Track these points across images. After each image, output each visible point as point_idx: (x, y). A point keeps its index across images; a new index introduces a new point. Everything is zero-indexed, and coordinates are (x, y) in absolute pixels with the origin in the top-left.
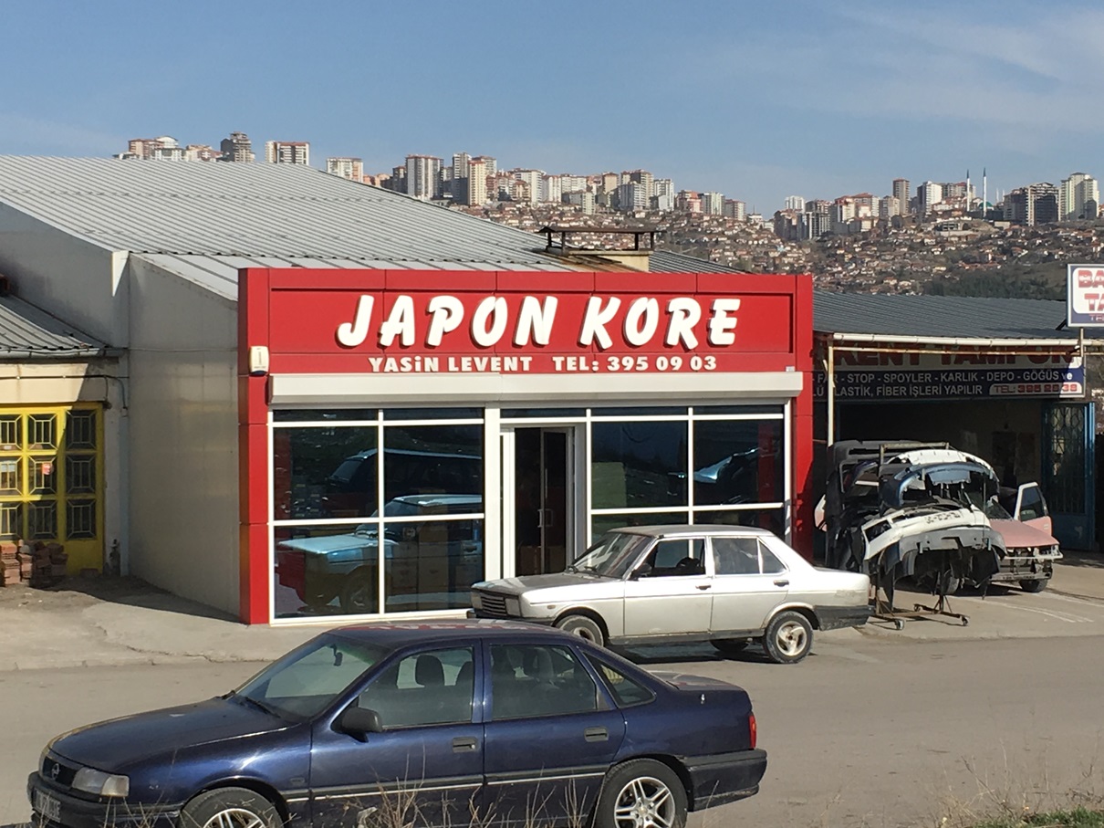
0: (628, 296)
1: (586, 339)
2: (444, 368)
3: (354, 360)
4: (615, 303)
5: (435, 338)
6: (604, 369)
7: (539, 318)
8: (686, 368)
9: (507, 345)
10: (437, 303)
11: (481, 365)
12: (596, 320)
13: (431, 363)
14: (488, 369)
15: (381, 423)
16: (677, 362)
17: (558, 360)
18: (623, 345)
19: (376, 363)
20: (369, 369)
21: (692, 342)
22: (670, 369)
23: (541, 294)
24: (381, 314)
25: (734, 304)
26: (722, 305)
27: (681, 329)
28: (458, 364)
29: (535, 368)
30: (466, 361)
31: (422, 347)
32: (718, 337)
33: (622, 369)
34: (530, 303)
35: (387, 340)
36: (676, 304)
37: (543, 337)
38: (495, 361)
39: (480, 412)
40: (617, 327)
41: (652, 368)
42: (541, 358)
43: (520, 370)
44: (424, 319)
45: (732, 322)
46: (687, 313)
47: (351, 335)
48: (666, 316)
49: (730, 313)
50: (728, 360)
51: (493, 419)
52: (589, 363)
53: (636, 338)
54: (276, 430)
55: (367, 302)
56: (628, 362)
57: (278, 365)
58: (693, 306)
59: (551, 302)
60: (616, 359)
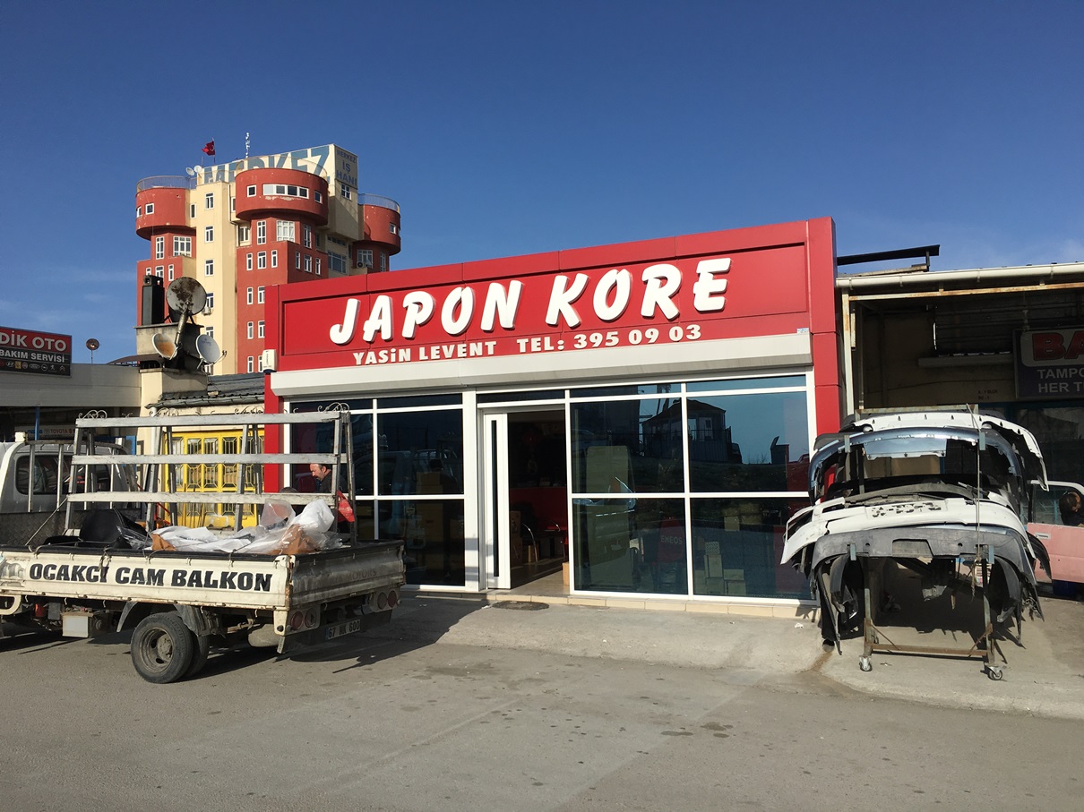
0: (596, 270)
2: (415, 357)
3: (342, 356)
4: (581, 279)
5: (408, 331)
6: (570, 346)
7: (503, 302)
8: (664, 338)
9: (472, 332)
10: (410, 299)
11: (448, 352)
12: (561, 301)
13: (405, 354)
15: (375, 411)
16: (653, 334)
18: (590, 322)
19: (358, 357)
20: (352, 362)
22: (645, 341)
23: (504, 279)
24: (363, 315)
25: (723, 264)
26: (706, 267)
27: (658, 297)
28: (428, 353)
29: (499, 351)
30: (434, 350)
31: (397, 341)
32: (703, 302)
33: (590, 345)
34: (495, 289)
35: (368, 336)
36: (650, 273)
37: (507, 321)
38: (461, 348)
39: (457, 398)
40: (583, 303)
41: (624, 342)
42: (505, 341)
43: (485, 353)
44: (399, 314)
45: (721, 285)
46: (664, 280)
47: (339, 335)
48: (638, 288)
49: (717, 275)
50: (715, 325)
51: (469, 403)
52: (553, 343)
53: (604, 312)
55: (352, 305)
56: (596, 338)
57: (281, 365)
58: (673, 273)
59: (516, 286)
60: (583, 337)
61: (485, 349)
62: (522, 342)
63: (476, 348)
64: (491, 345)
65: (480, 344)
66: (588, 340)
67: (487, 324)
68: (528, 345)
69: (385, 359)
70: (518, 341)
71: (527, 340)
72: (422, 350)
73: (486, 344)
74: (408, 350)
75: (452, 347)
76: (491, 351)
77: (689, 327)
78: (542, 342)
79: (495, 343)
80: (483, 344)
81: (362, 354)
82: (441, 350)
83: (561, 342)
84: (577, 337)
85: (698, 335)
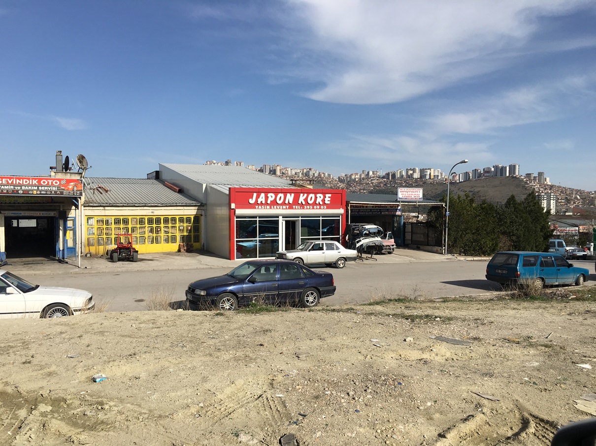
0: (308, 193)
1: (300, 202)
2: (271, 208)
3: (252, 206)
4: (306, 195)
5: (269, 202)
6: (303, 208)
7: (290, 198)
8: (320, 208)
9: (284, 203)
10: (269, 195)
11: (278, 207)
12: (302, 198)
13: (268, 207)
14: (280, 208)
15: (258, 219)
16: (318, 207)
17: (294, 207)
18: (308, 203)
19: (257, 207)
20: (256, 208)
21: (321, 203)
22: (317, 208)
23: (290, 193)
24: (258, 197)
25: (330, 195)
26: (327, 195)
27: (319, 200)
28: (274, 207)
29: (289, 208)
30: (275, 207)
31: (266, 204)
32: (327, 202)
33: (307, 208)
34: (288, 195)
35: (259, 202)
36: (318, 195)
37: (291, 202)
38: (281, 207)
39: (278, 217)
40: (306, 200)
41: (313, 208)
42: (290, 206)
43: (286, 209)
44: (267, 198)
45: (329, 199)
46: (320, 197)
47: (252, 201)
48: (316, 198)
49: (329, 197)
50: (329, 207)
51: (281, 219)
52: (300, 207)
53: (310, 202)
54: (236, 221)
55: (255, 195)
56: (308, 207)
57: (237, 207)
58: (321, 195)
59: (293, 195)
60: (306, 206)
65: (285, 206)
67: (286, 202)
69: (263, 208)
72: (272, 206)
77: (324, 207)
78: (298, 207)
79: (288, 206)
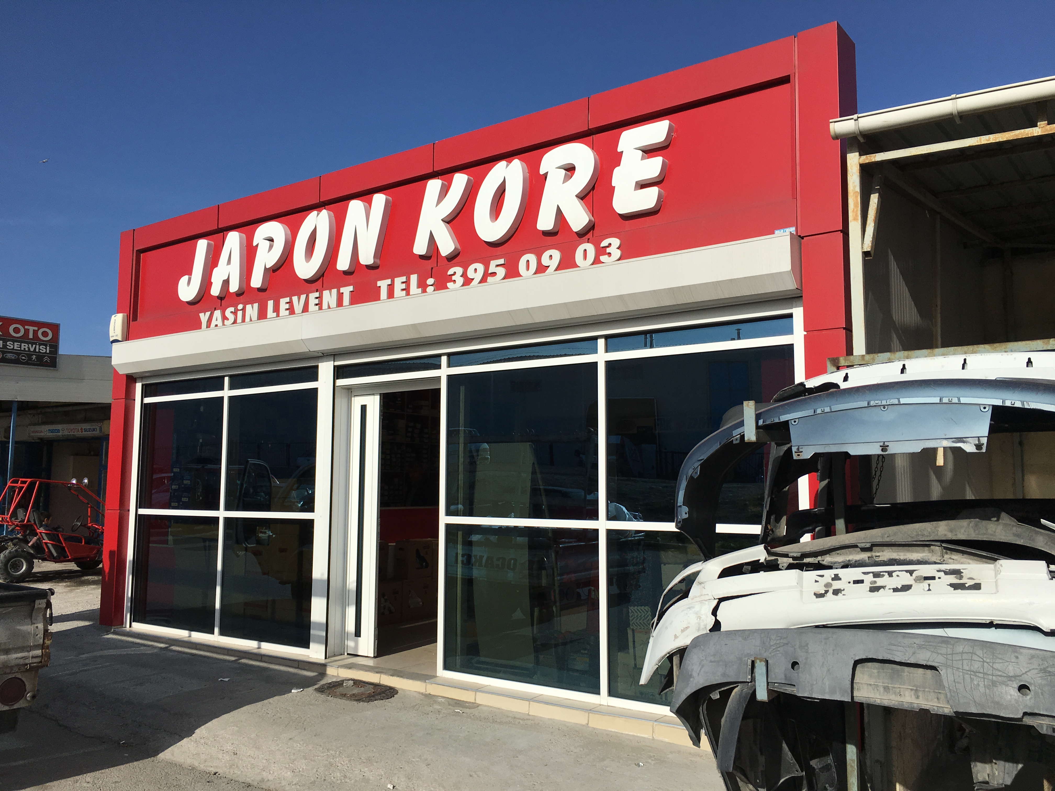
0: (480, 165)
2: (262, 315)
4: (460, 181)
6: (443, 288)
7: (364, 227)
8: (568, 267)
9: (328, 274)
10: (262, 233)
11: (299, 304)
12: (434, 215)
13: (252, 310)
15: (226, 392)
18: (472, 246)
19: (204, 318)
21: (579, 220)
22: (540, 272)
23: (367, 195)
24: (212, 261)
25: (657, 131)
27: (560, 199)
29: (356, 299)
31: (246, 291)
33: (466, 284)
34: (355, 209)
36: (552, 160)
37: (367, 254)
38: (314, 298)
40: (462, 218)
41: (512, 275)
42: (364, 284)
43: (339, 305)
44: (248, 256)
46: (570, 170)
47: (188, 289)
48: (535, 183)
51: (325, 381)
52: (422, 282)
53: (489, 230)
55: (201, 249)
58: (582, 156)
59: (379, 200)
60: (459, 270)
61: (340, 297)
62: (383, 284)
63: (329, 297)
64: (347, 291)
65: (334, 291)
66: (464, 275)
67: (343, 263)
68: (391, 288)
69: (231, 317)
70: (379, 283)
71: (389, 281)
72: (271, 304)
73: (342, 290)
74: (256, 305)
75: (303, 297)
76: (346, 299)
77: (604, 243)
78: (407, 283)
79: (351, 288)
80: (339, 291)
81: (208, 314)
82: (290, 303)
83: (430, 281)
84: (450, 272)
85: (617, 253)
